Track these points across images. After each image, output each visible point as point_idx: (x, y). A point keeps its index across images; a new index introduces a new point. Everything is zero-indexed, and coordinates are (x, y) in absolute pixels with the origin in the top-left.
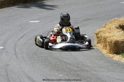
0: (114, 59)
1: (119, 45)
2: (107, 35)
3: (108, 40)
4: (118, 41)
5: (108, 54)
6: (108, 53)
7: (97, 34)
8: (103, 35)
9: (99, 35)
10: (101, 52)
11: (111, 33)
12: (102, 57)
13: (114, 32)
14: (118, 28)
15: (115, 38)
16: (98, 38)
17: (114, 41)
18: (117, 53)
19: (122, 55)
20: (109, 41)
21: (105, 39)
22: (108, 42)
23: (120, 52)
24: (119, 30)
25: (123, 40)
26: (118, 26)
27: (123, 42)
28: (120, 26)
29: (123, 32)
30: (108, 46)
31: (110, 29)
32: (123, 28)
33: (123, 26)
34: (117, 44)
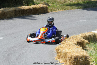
1: (78, 60)
2: (67, 50)
4: (77, 57)
7: (57, 50)
11: (70, 49)
13: (73, 48)
15: (74, 54)
16: (58, 53)
17: (74, 56)
20: (69, 56)
22: (68, 58)
24: (77, 46)
25: (81, 56)
26: (76, 43)
27: (82, 58)
28: (78, 43)
29: (81, 48)
30: (68, 61)
31: (69, 45)
32: (81, 44)
33: (80, 42)
34: (76, 59)
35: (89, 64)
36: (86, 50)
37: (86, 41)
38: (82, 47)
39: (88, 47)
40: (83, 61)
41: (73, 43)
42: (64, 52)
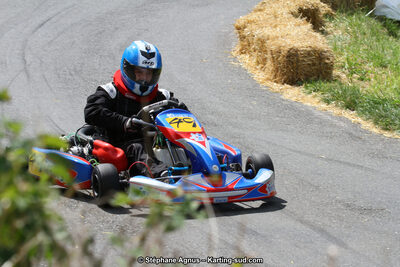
0: (285, 96)
1: (298, 61)
2: (268, 31)
3: (271, 46)
4: (297, 51)
5: (269, 83)
6: (268, 79)
7: (238, 28)
8: (258, 33)
9: (246, 32)
10: (249, 77)
11: (278, 29)
12: (254, 89)
13: (285, 26)
14: (297, 17)
15: (289, 41)
16: (243, 38)
17: (287, 48)
18: (293, 81)
19: (306, 87)
20: (273, 48)
21: (262, 41)
22: (269, 53)
23: (299, 79)
24: (299, 20)
25: (309, 49)
26: (296, 11)
27: (309, 53)
28: (301, 10)
29: (310, 25)
30: (269, 63)
31: (276, 17)
32: (310, 15)
33: (308, 10)
34: (293, 57)
35: (331, 73)
36: (322, 32)
37: (324, 8)
38: (313, 23)
39: (329, 26)
40: (314, 64)
41: (285, 11)
42: (260, 36)
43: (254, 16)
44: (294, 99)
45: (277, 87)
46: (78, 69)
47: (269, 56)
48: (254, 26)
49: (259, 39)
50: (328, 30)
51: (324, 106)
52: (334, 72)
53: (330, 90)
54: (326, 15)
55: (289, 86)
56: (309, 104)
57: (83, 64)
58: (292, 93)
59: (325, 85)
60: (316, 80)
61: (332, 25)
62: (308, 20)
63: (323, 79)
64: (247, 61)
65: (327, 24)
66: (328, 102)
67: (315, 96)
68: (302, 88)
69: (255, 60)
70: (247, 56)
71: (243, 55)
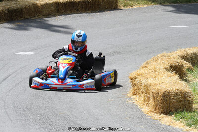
0: (163, 122)
1: (170, 99)
2: (151, 81)
3: (153, 90)
4: (169, 93)
5: (151, 114)
6: (151, 111)
7: (131, 79)
8: (144, 81)
9: (137, 81)
10: (139, 110)
11: (157, 79)
12: (142, 118)
13: (162, 77)
14: (169, 71)
15: (164, 87)
16: (134, 85)
17: (163, 91)
18: (167, 112)
19: (176, 116)
20: (154, 91)
21: (147, 87)
22: (151, 94)
23: (171, 111)
24: (170, 73)
25: (177, 91)
26: (169, 67)
27: (177, 94)
28: (171, 66)
29: (177, 76)
30: (152, 100)
31: (155, 71)
32: (177, 70)
33: (176, 66)
34: (167, 96)
36: (186, 80)
37: (186, 65)
38: (179, 74)
39: (190, 76)
40: (180, 101)
41: (162, 67)
42: (145, 83)
43: (141, 71)
44: (168, 124)
45: (157, 116)
46: (29, 107)
47: (151, 96)
48: (141, 77)
49: (145, 86)
50: (189, 79)
51: (187, 128)
52: (193, 106)
53: (191, 117)
54: (188, 69)
55: (164, 115)
56: (178, 127)
57: (32, 103)
58: (167, 120)
59: (188, 115)
60: (182, 111)
61: (191, 75)
62: (176, 73)
63: (187, 110)
64: (138, 100)
65: (188, 75)
66: (190, 125)
67: (181, 122)
68: (173, 116)
69: (142, 99)
70: (138, 97)
71: (135, 96)
